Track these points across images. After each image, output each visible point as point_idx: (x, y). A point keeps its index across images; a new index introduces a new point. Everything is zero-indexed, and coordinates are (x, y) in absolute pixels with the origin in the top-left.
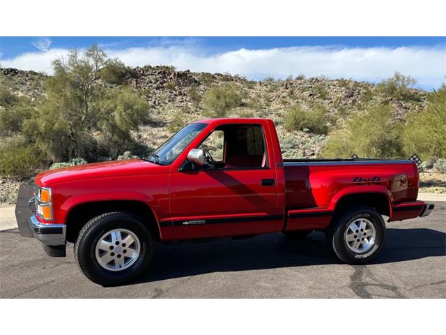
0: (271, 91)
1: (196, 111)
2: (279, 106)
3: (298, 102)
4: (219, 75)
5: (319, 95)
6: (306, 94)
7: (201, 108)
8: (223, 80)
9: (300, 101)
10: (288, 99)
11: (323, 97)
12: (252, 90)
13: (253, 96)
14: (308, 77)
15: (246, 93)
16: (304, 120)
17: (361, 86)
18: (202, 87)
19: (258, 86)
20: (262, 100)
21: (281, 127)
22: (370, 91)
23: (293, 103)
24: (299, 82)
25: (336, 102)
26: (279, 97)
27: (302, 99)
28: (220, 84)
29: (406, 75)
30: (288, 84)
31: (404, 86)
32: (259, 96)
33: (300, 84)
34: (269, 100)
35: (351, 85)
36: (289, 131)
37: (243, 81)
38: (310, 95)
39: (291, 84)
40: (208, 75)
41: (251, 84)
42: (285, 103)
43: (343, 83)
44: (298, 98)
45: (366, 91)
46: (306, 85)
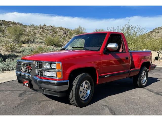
0: (34, 30)
1: (4, 36)
2: (39, 36)
3: (46, 35)
4: (10, 22)
5: (54, 32)
6: (49, 31)
7: (6, 35)
8: (12, 24)
9: (47, 34)
10: (42, 33)
11: (56, 33)
12: (26, 29)
13: (27, 31)
15: (24, 30)
16: (52, 41)
17: (68, 30)
18: (3, 26)
19: (28, 27)
20: (32, 33)
21: (43, 44)
22: (71, 32)
23: (45, 35)
24: (45, 27)
25: (61, 35)
26: (38, 32)
27: (48, 33)
28: (11, 26)
29: (83, 27)
30: (41, 27)
31: (82, 31)
32: (30, 31)
33: (46, 28)
34: (35, 34)
35: (64, 29)
36: (48, 45)
37: (21, 25)
38: (51, 32)
39: (42, 27)
40: (5, 21)
41: (25, 27)
42: (42, 35)
43: (62, 29)
44: (46, 33)
46: (48, 28)
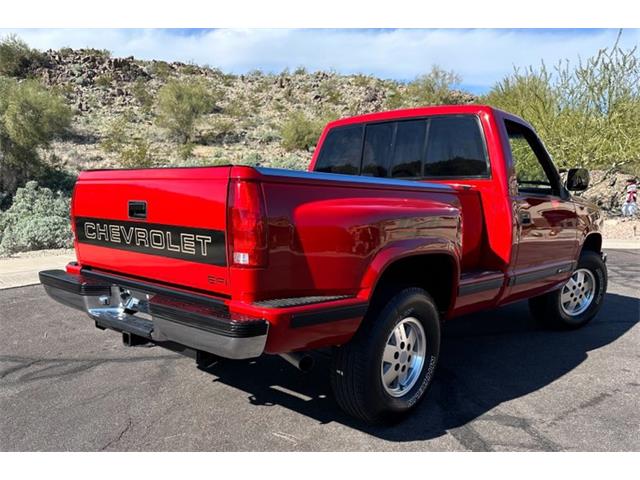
0: (259, 90)
1: (146, 119)
2: (272, 113)
3: (299, 108)
4: (179, 65)
5: (328, 97)
6: (311, 95)
7: (153, 115)
8: (185, 72)
9: (302, 105)
10: (284, 103)
11: (334, 100)
12: (230, 88)
13: (233, 97)
14: (311, 71)
15: (222, 93)
16: (309, 133)
17: (387, 86)
18: (153, 83)
19: (239, 83)
20: (247, 104)
21: (277, 144)
22: (398, 94)
23: (292, 108)
24: (299, 77)
25: (352, 108)
26: (271, 99)
27: (305, 103)
28: (181, 78)
29: (449, 71)
30: (283, 81)
31: (445, 86)
32: (242, 98)
33: (301, 81)
34: (256, 104)
35: (372, 84)
36: (289, 150)
37: (217, 74)
38: (317, 97)
39: (288, 80)
40: (163, 64)
41: (229, 80)
42: (280, 108)
43: (362, 81)
44: (298, 102)
45: (392, 93)
46: (309, 83)
